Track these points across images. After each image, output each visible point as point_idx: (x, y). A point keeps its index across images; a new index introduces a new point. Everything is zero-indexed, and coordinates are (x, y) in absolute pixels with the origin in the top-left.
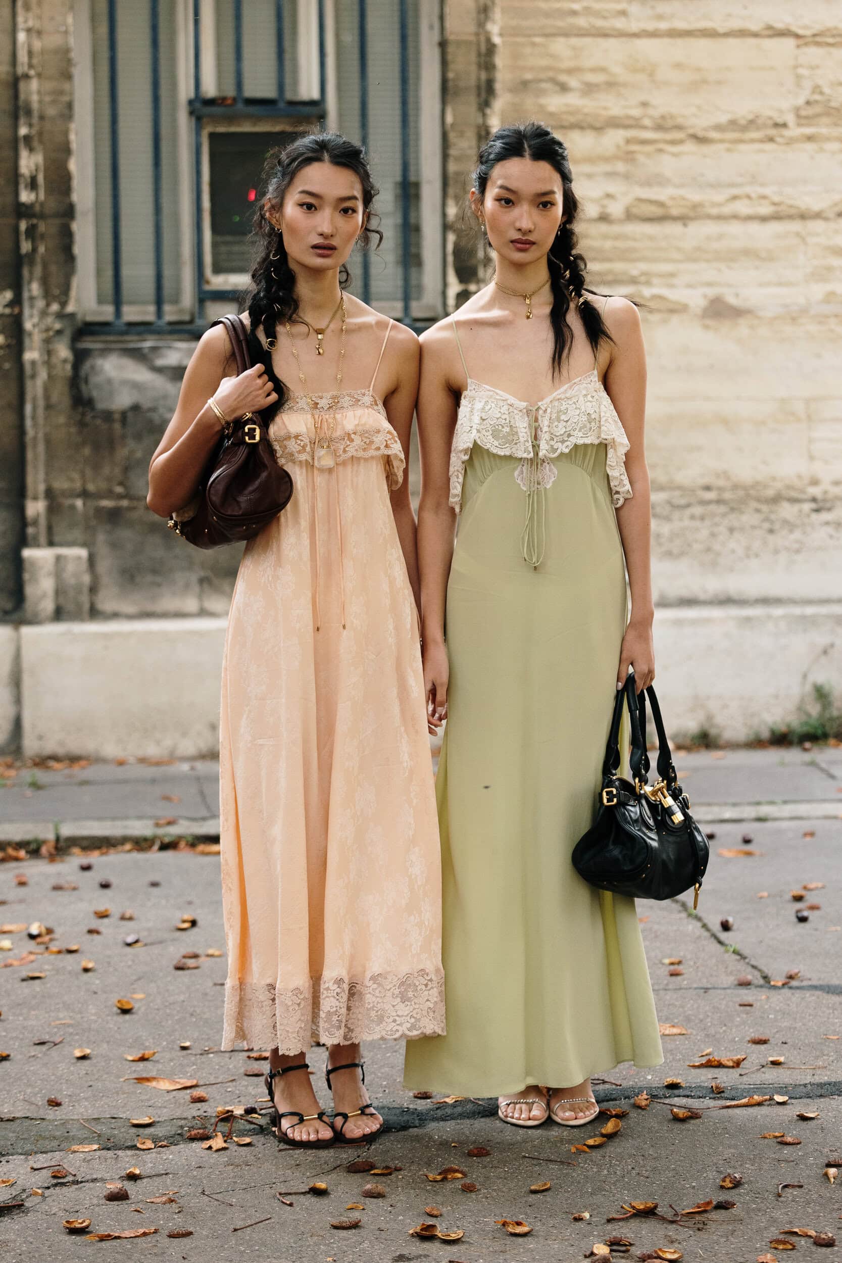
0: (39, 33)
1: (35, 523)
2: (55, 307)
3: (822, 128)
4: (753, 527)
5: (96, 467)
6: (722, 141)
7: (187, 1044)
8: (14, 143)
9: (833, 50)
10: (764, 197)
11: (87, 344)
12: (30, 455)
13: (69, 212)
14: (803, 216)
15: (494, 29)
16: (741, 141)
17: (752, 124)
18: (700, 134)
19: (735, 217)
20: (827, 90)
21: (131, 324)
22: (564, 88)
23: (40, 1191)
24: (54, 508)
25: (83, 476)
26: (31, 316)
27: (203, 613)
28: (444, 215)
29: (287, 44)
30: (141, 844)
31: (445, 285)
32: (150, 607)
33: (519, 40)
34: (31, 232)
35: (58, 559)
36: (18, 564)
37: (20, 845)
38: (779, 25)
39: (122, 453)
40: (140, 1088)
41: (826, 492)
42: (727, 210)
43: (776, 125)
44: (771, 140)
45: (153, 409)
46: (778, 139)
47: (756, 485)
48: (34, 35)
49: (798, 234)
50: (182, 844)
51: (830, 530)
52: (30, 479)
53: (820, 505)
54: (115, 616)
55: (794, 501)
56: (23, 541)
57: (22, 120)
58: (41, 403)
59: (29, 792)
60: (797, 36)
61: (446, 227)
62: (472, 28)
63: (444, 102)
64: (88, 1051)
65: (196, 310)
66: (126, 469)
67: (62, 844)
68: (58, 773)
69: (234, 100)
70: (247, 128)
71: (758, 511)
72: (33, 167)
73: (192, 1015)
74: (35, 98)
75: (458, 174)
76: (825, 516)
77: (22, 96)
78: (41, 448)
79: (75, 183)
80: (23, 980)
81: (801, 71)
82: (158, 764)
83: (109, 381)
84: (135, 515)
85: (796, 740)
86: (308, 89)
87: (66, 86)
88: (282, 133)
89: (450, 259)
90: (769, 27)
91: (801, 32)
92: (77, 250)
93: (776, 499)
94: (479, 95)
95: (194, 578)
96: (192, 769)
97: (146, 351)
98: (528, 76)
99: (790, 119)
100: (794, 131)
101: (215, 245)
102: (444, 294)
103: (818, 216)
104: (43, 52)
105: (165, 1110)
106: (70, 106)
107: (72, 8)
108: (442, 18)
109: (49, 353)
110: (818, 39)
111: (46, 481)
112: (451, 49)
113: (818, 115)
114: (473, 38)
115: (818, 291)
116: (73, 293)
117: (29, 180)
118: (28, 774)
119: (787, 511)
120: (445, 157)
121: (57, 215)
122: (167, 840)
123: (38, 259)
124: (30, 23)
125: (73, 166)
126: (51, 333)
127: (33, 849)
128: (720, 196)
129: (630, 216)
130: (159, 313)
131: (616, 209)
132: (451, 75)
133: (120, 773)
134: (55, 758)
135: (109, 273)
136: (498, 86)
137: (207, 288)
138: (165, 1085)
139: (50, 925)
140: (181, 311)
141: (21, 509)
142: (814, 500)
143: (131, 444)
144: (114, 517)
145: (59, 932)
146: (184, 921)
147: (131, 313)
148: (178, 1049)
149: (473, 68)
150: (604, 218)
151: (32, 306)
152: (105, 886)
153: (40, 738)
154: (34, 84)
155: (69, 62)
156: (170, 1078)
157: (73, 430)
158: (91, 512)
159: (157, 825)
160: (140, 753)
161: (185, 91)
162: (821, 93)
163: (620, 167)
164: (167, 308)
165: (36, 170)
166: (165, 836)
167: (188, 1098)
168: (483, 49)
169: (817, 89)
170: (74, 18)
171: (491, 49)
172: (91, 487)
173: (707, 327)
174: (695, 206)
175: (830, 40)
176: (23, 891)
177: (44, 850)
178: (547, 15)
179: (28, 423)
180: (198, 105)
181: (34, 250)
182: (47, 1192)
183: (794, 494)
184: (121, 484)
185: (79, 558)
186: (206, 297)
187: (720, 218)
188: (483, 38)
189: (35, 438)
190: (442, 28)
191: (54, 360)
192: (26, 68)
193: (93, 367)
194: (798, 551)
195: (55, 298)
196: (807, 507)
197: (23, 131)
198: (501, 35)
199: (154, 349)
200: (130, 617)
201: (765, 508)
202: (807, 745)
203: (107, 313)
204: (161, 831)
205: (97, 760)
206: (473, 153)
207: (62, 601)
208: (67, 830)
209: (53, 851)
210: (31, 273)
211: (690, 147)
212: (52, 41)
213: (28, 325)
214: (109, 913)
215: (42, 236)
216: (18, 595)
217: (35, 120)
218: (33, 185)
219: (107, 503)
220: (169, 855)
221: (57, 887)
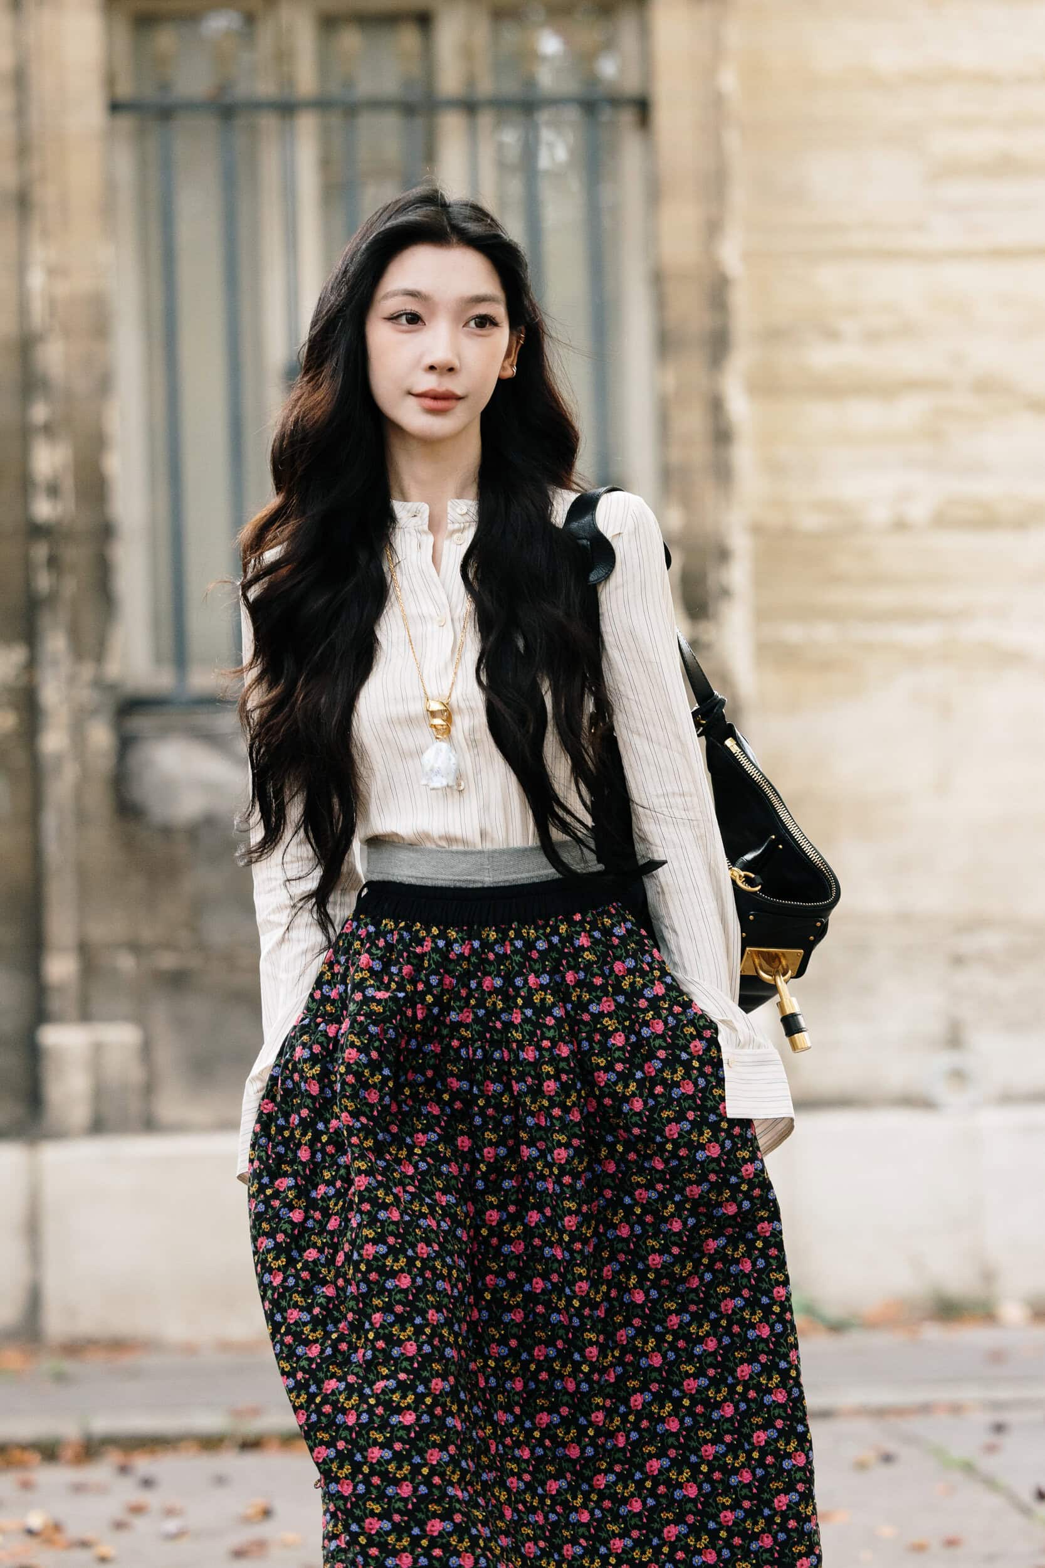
0: (66, 272)
1: (61, 991)
2: (88, 671)
5: (153, 907)
8: (25, 434)
11: (140, 723)
13: (107, 532)
15: (729, 253)
21: (201, 699)
24: (91, 969)
25: (132, 921)
26: (53, 685)
30: (210, 1443)
33: (769, 270)
34: (53, 562)
35: (97, 1043)
36: (33, 1052)
37: (28, 1447)
39: (189, 884)
48: (57, 276)
50: (271, 1443)
52: (51, 924)
54: (183, 1127)
56: (42, 1016)
57: (39, 398)
58: (70, 815)
59: (50, 1385)
62: (694, 250)
66: (197, 908)
67: (92, 1445)
68: (95, 1364)
72: (56, 465)
74: (57, 369)
75: (684, 465)
78: (70, 878)
79: (115, 488)
83: (169, 780)
84: (209, 979)
87: (102, 348)
92: (119, 589)
94: (708, 348)
97: (223, 736)
104: (71, 299)
106: (107, 377)
107: (110, 236)
108: (652, 238)
109: (80, 740)
111: (79, 927)
112: (668, 284)
114: (696, 270)
116: (118, 649)
117: (48, 485)
118: (49, 1364)
120: (664, 437)
121: (88, 537)
122: (247, 1437)
123: (64, 599)
124: (51, 259)
125: (111, 464)
126: (84, 712)
127: (49, 1451)
129: (941, 521)
131: (918, 512)
132: (669, 322)
133: (187, 1361)
134: (92, 1343)
135: (167, 623)
136: (738, 335)
139: (58, 1519)
141: (39, 971)
143: (204, 870)
144: (178, 981)
146: (254, 1511)
147: (199, 681)
149: (699, 310)
150: (900, 525)
151: (54, 670)
152: (147, 1483)
153: (72, 1313)
154: (57, 346)
155: (106, 314)
157: (118, 853)
158: (147, 975)
159: (235, 1415)
160: (219, 1335)
161: (279, 354)
163: (922, 449)
165: (61, 471)
166: (244, 1430)
168: (710, 285)
171: (723, 283)
172: (145, 936)
176: (24, 1494)
177: (69, 1453)
181: (58, 587)
184: (189, 928)
185: (128, 1042)
188: (710, 271)
189: (63, 867)
190: (653, 255)
191: (88, 748)
192: (46, 322)
193: (146, 758)
195: (87, 656)
197: (40, 415)
198: (740, 262)
200: (199, 1129)
203: (165, 680)
204: (239, 1425)
205: (154, 1346)
207: (103, 1106)
208: (102, 1424)
209: (78, 1452)
210: (53, 621)
211: (1026, 418)
212: (80, 283)
213: (48, 700)
214: (149, 1507)
215: (70, 567)
216: (36, 1098)
217: (58, 399)
218: (53, 491)
219: (167, 961)
220: (253, 1457)
221: (79, 1489)
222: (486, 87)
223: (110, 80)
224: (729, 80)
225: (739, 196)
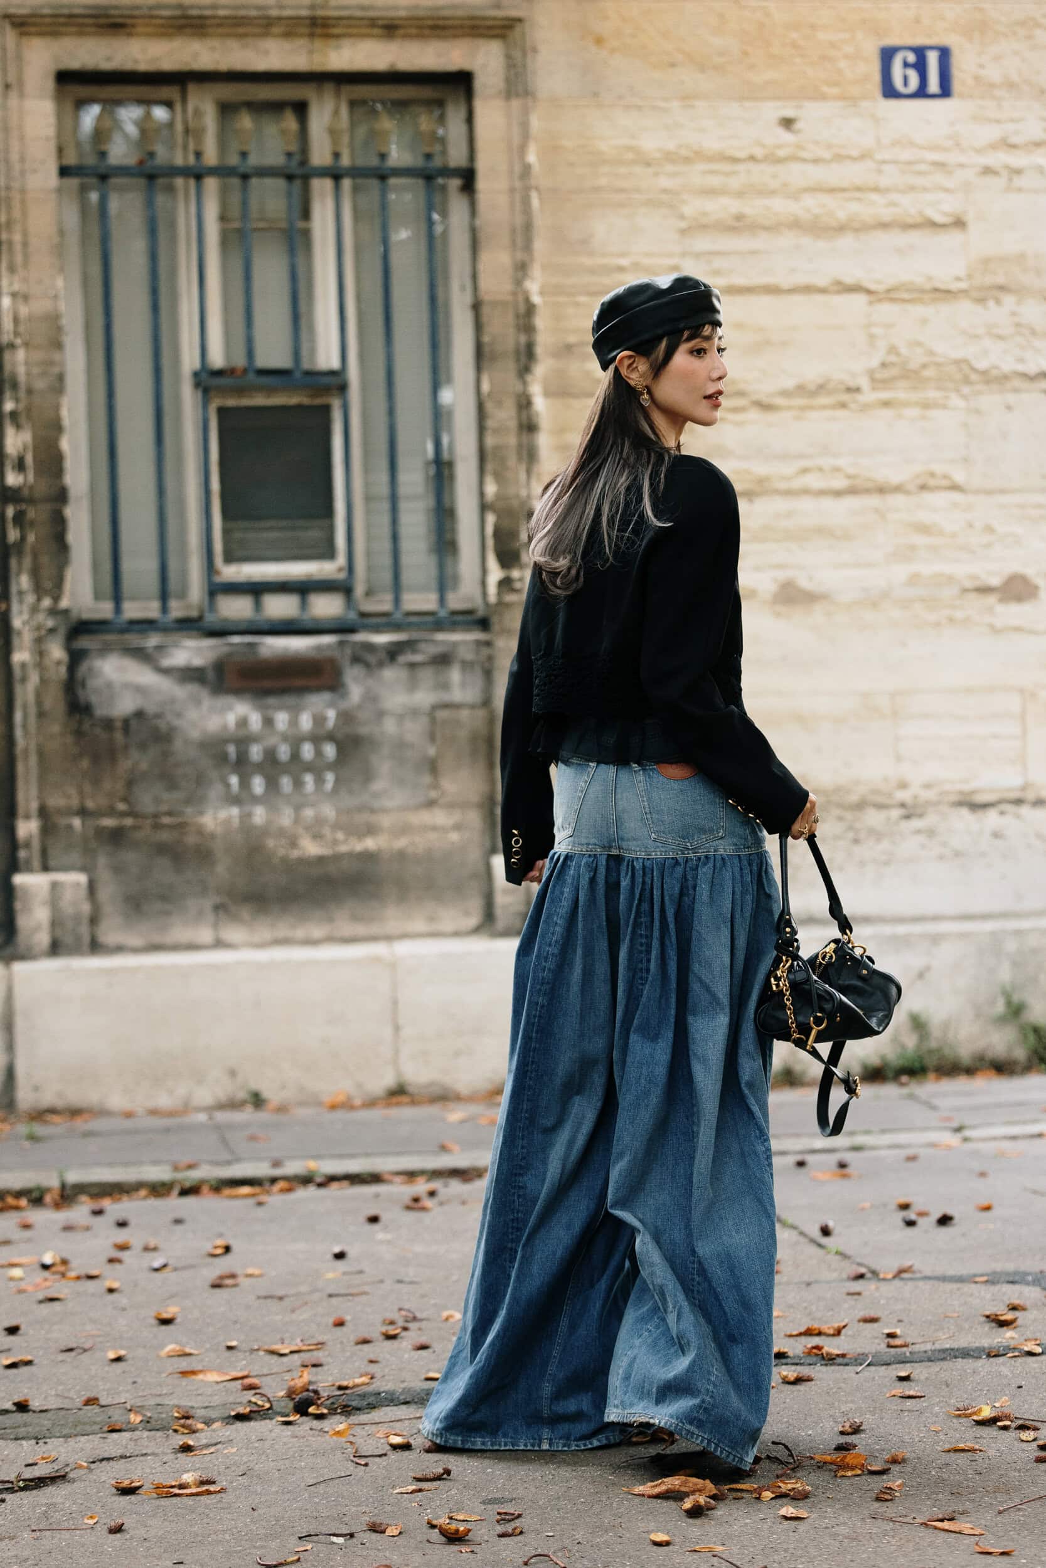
0: (26, 298)
1: (28, 845)
2: (47, 602)
3: (900, 393)
4: (837, 838)
5: (96, 782)
6: (789, 408)
7: (234, 1343)
9: (909, 307)
10: (837, 469)
11: (84, 642)
12: (20, 768)
13: (62, 496)
14: (882, 490)
15: (533, 287)
16: (811, 408)
17: (821, 388)
18: (766, 400)
19: (806, 492)
20: (904, 351)
21: (133, 623)
23: (85, 1464)
24: (48, 829)
25: (81, 793)
26: (21, 612)
27: (219, 944)
28: (482, 494)
29: (303, 308)
30: (158, 1190)
31: (484, 571)
32: (157, 939)
33: (562, 299)
34: (19, 519)
35: (55, 886)
36: (10, 891)
37: (19, 1194)
38: (849, 280)
39: (125, 765)
40: (184, 1382)
41: (916, 797)
42: (798, 483)
43: (849, 390)
44: (843, 405)
45: (158, 716)
46: (852, 406)
47: (838, 790)
48: (20, 300)
49: (877, 511)
50: (205, 1189)
51: (921, 839)
52: (21, 796)
53: (910, 812)
54: (119, 949)
55: (880, 807)
56: (14, 866)
57: (8, 394)
58: (33, 711)
59: (27, 1144)
60: (869, 292)
61: (484, 507)
62: (508, 286)
63: (479, 369)
64: (122, 1352)
65: (206, 602)
66: (130, 784)
67: (68, 1192)
68: (58, 1126)
69: (245, 371)
70: (259, 400)
71: (840, 819)
72: (20, 444)
73: (236, 1322)
74: (21, 370)
75: (497, 448)
76: (916, 823)
77: (7, 368)
78: (33, 760)
79: (68, 464)
80: (41, 1302)
81: (876, 330)
82: (171, 1114)
83: (109, 685)
84: (139, 835)
85: (891, 1075)
86: (327, 357)
87: (57, 356)
88: (299, 407)
89: (490, 542)
90: (839, 283)
91: (873, 287)
92: (71, 538)
93: (860, 806)
94: (518, 360)
95: (208, 903)
96: (211, 1118)
97: (150, 651)
98: (572, 339)
99: (864, 382)
100: (869, 396)
101: (226, 532)
102: (483, 584)
103: (898, 489)
104: (31, 318)
105: (216, 1397)
106: (61, 378)
107: (62, 270)
108: (474, 277)
109: (41, 654)
110: (893, 295)
111: (40, 797)
112: (485, 310)
113: (894, 379)
114: (509, 298)
115: (900, 572)
116: (68, 586)
117: (17, 461)
118: (23, 1129)
119: (873, 818)
120: (481, 429)
121: (48, 499)
122: (187, 1185)
123: (28, 548)
124: (16, 287)
125: (65, 444)
126: (43, 632)
127: (36, 1197)
128: (788, 469)
130: (164, 609)
132: (486, 339)
133: (128, 1124)
134: (53, 1111)
135: (107, 566)
136: (539, 350)
137: (218, 579)
138: (212, 1377)
139: (65, 1255)
140: (189, 607)
141: (11, 831)
142: (903, 805)
143: (135, 754)
144: (116, 837)
145: (74, 1263)
146: (216, 1247)
147: (132, 610)
148: (224, 1349)
149: (511, 331)
151: (21, 602)
152: (122, 1224)
153: (36, 1089)
154: (21, 355)
155: (59, 329)
156: (219, 1370)
157: (69, 739)
158: (91, 833)
159: (176, 1168)
160: (151, 1104)
161: (190, 361)
162: (898, 354)
164: (173, 604)
165: (25, 449)
166: (184, 1180)
167: (240, 1387)
168: (522, 309)
169: (893, 350)
170: (65, 279)
171: (530, 309)
172: (90, 804)
173: (778, 615)
174: (761, 481)
175: (906, 296)
176: (27, 1234)
177: (48, 1199)
178: (592, 271)
179: (19, 733)
180: (204, 376)
181: (23, 538)
182: (93, 1466)
183: (880, 799)
184: (125, 799)
185: (78, 884)
186: (217, 589)
187: (789, 493)
188: (521, 298)
189: (26, 751)
190: (475, 288)
191: (47, 662)
192: (12, 336)
193: (90, 669)
194: (887, 863)
195: (47, 592)
196: (896, 813)
197: (9, 406)
198: (542, 293)
199: (160, 648)
200: (135, 950)
201: (849, 815)
202: (904, 1079)
203: (105, 610)
204: (180, 1176)
205: (102, 1112)
206: (513, 424)
207: (59, 933)
208: (74, 1177)
209: (57, 1197)
210: (20, 563)
211: (754, 414)
212: (40, 306)
213: (17, 622)
214: (130, 1244)
215: (32, 524)
216: (10, 928)
217: (22, 394)
218: (20, 466)
219: (108, 822)
220: (190, 1201)
221: (68, 1228)
222: (346, 161)
223: (60, 151)
224: (532, 158)
225: (539, 245)
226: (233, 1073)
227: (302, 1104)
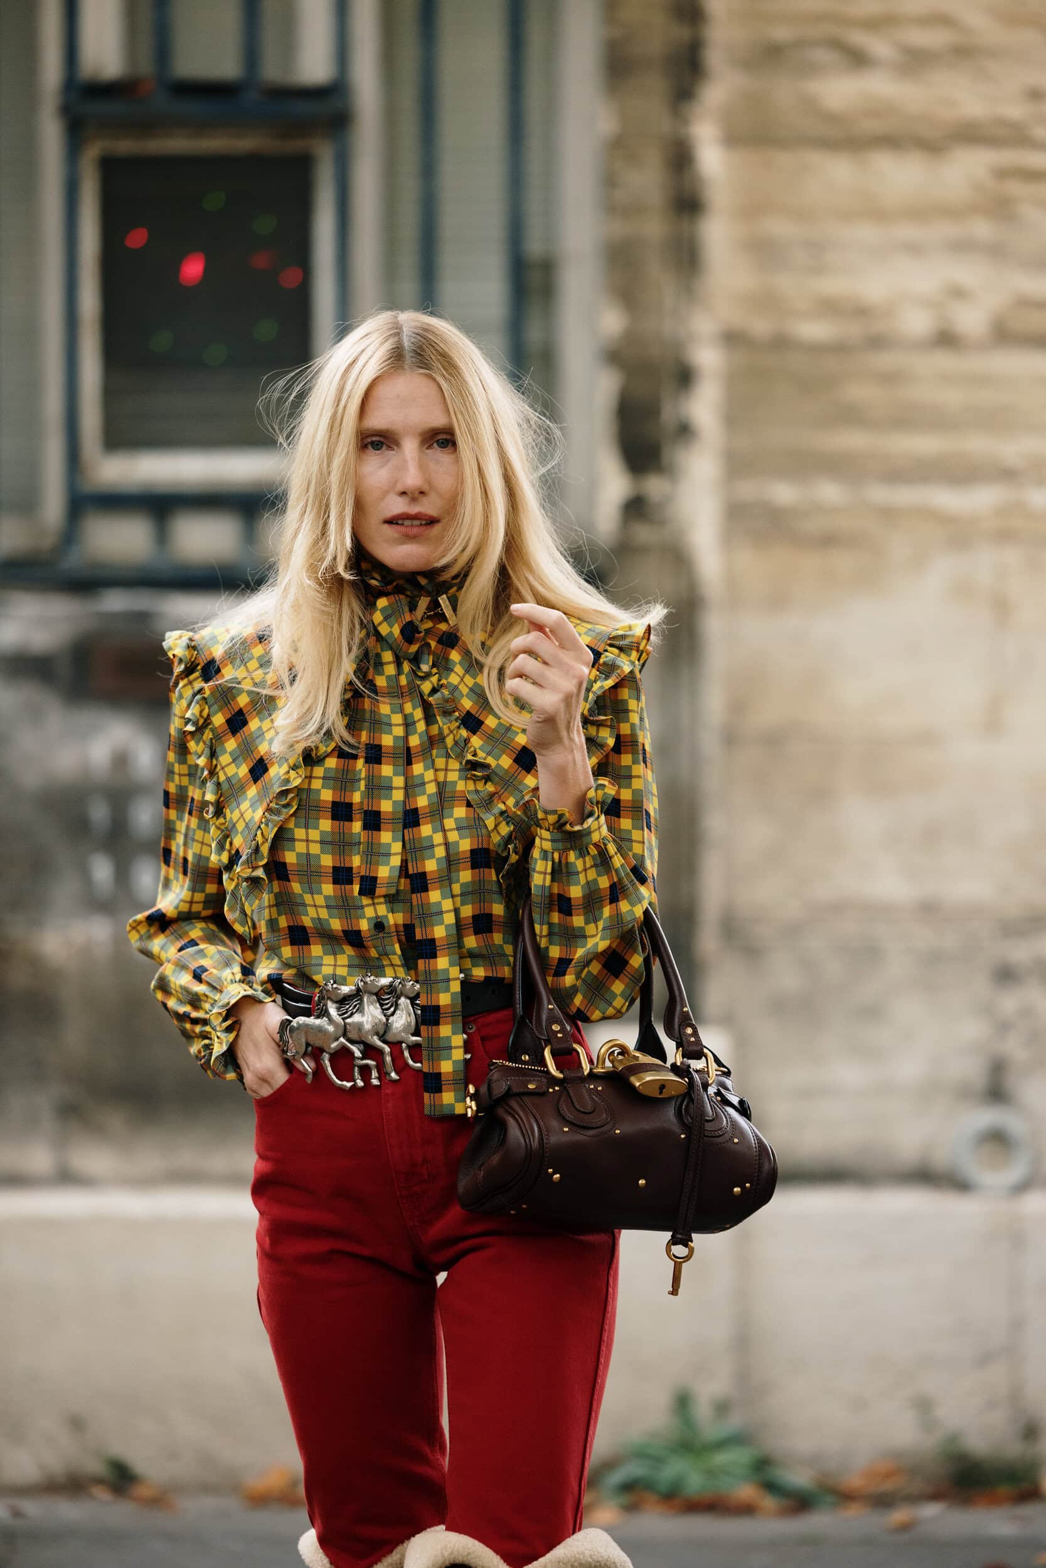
22: (858, 59)
27: (65, 1177)
65: (66, 526)
69: (154, 84)
70: (177, 144)
75: (629, 243)
86: (311, 61)
88: (255, 157)
89: (608, 426)
95: (46, 1100)
96: (16, 1512)
98: (781, 33)
129: (1003, 334)
131: (971, 320)
132: (615, 32)
136: (715, 57)
137: (87, 483)
140: (37, 534)
149: (660, 18)
150: (946, 339)
163: (982, 229)
164: (6, 526)
180: (72, 97)
186: (85, 503)
226: (77, 1424)
227: (207, 1489)
